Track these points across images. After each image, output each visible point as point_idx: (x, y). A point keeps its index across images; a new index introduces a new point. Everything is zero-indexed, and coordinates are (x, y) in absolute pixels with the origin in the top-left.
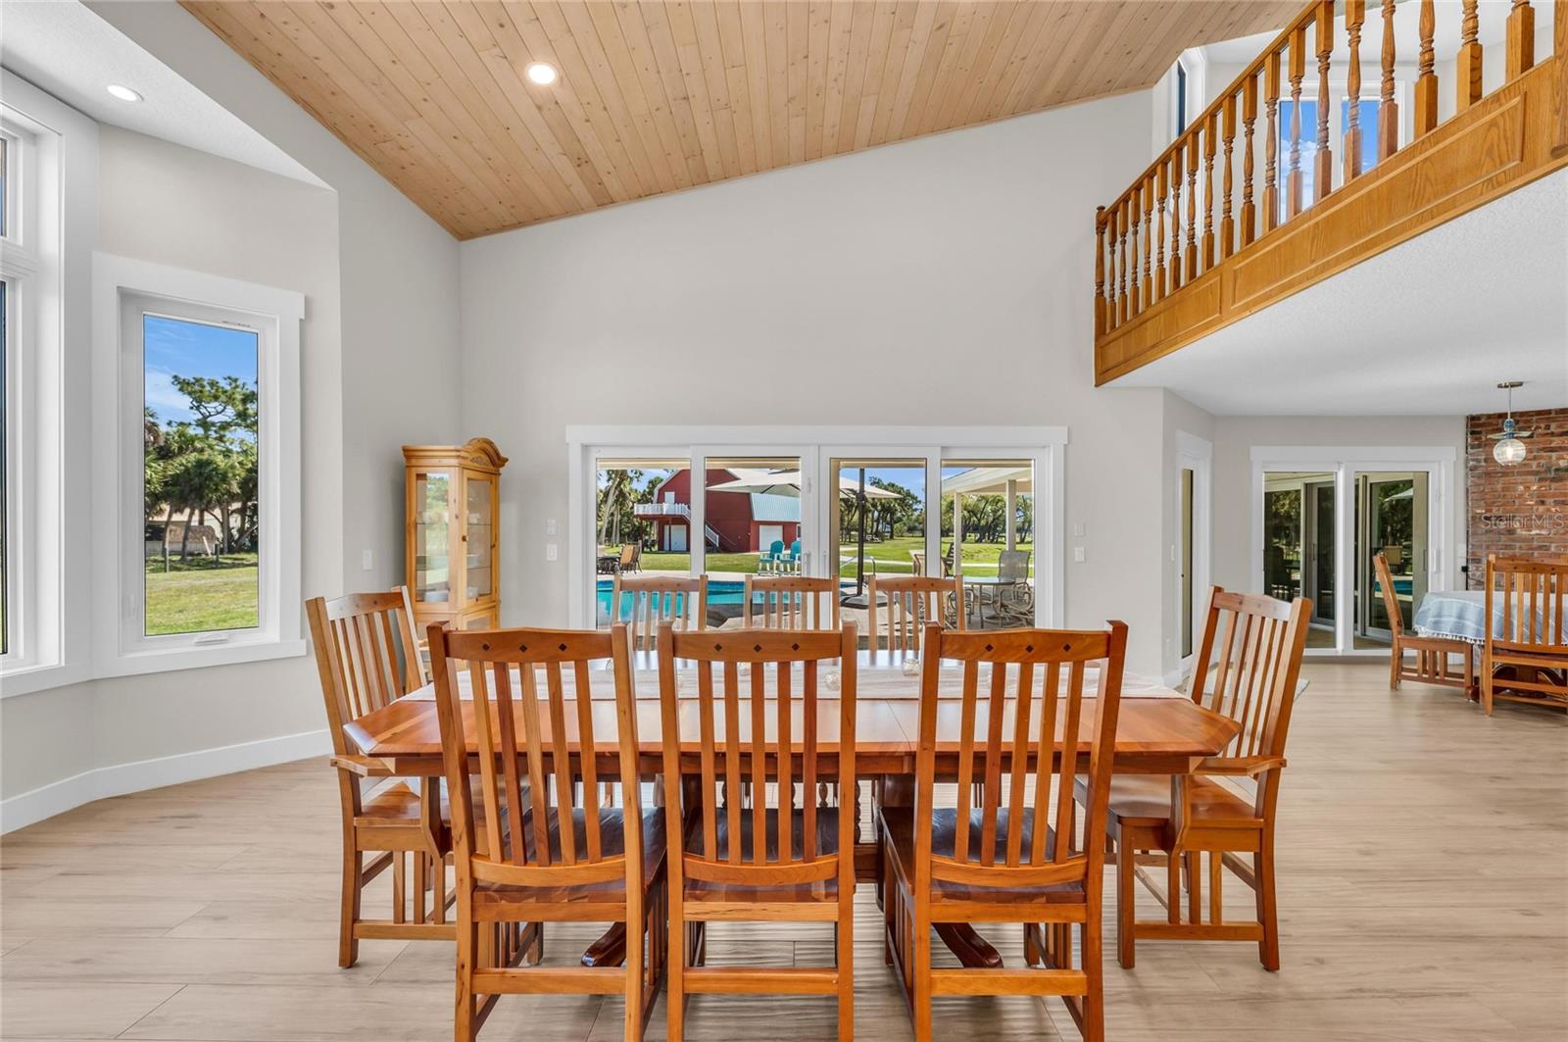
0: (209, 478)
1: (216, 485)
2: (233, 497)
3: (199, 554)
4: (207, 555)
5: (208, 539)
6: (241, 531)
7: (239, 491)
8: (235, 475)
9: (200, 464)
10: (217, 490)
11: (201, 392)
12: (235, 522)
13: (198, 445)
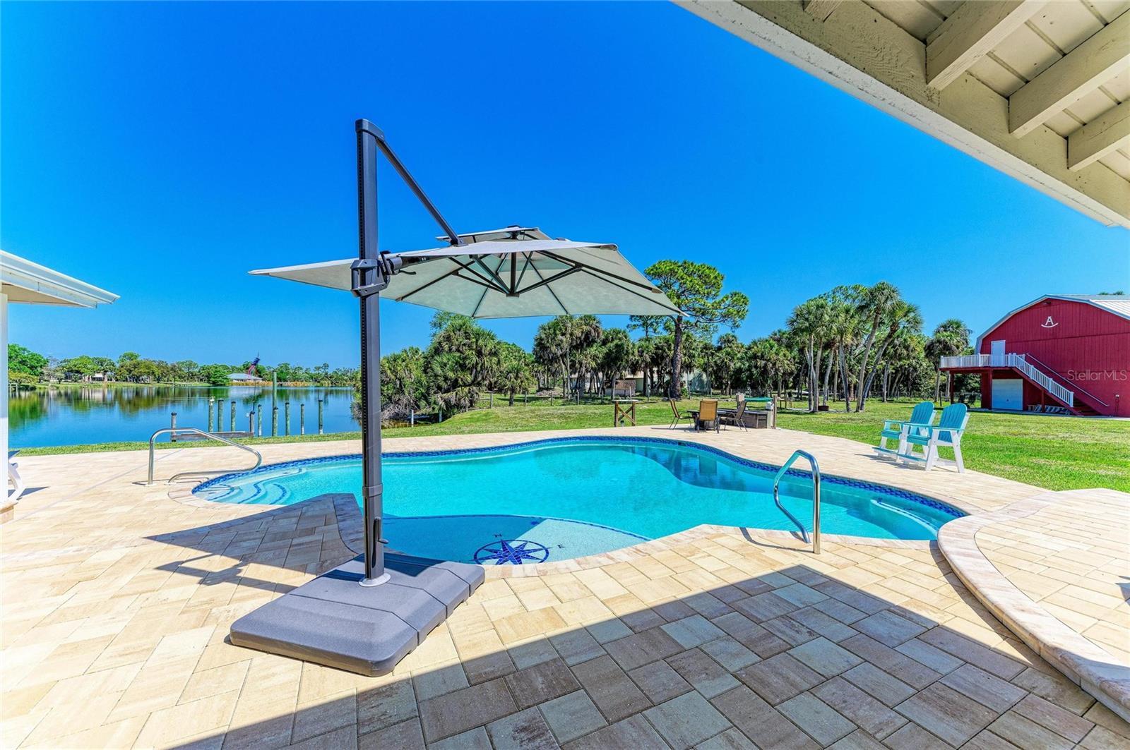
2: (648, 364)
4: (630, 396)
6: (659, 382)
12: (656, 378)
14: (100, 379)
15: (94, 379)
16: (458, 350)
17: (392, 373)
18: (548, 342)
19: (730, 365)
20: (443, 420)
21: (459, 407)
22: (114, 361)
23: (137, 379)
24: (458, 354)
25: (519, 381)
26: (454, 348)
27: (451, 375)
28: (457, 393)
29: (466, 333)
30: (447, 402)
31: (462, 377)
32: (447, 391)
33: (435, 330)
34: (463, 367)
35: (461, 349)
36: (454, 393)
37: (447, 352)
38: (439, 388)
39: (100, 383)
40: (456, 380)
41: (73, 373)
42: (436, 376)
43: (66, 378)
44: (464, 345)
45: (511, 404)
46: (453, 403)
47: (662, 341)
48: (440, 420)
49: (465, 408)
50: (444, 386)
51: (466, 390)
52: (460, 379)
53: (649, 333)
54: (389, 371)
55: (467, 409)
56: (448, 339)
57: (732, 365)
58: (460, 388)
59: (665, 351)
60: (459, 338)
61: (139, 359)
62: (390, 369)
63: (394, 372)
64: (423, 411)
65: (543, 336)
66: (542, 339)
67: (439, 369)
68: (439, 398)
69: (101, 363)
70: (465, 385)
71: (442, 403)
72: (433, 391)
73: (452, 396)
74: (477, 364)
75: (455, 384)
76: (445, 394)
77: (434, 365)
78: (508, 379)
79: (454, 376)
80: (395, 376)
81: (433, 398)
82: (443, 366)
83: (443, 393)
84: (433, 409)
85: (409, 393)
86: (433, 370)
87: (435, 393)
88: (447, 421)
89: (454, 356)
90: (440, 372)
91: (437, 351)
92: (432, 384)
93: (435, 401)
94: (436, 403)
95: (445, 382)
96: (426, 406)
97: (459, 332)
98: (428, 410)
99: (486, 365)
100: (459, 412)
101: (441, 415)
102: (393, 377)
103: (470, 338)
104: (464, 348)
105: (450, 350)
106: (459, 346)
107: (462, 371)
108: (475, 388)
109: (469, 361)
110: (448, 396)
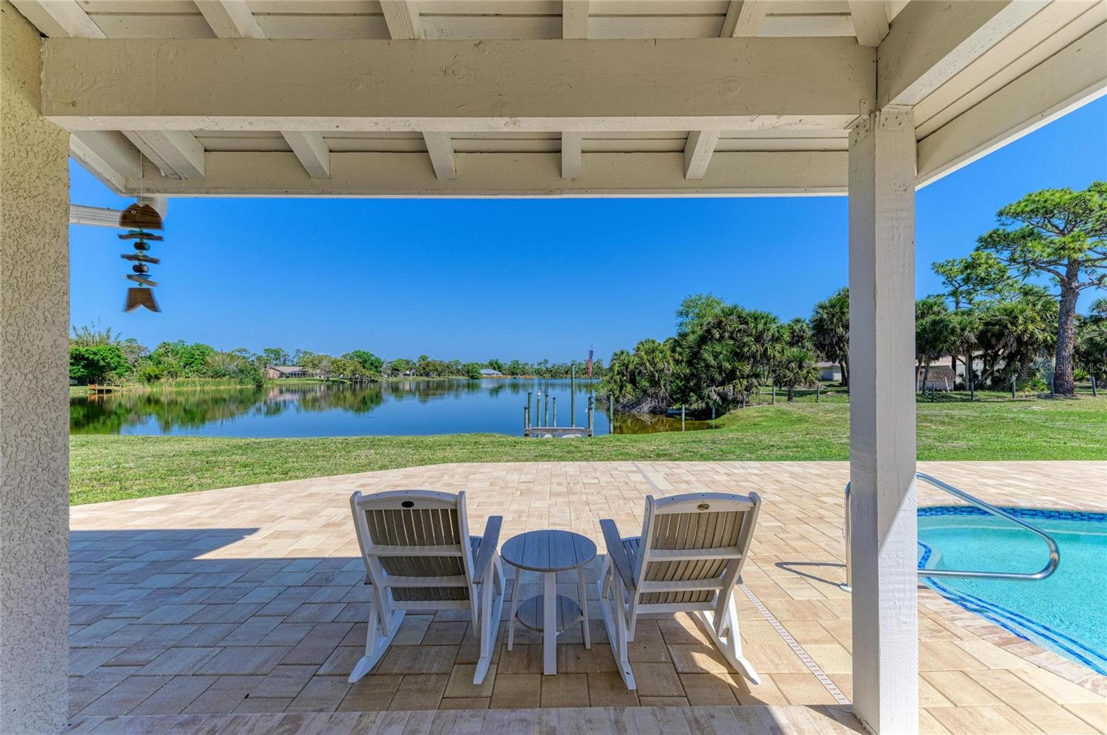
0: (941, 332)
1: (946, 337)
2: (971, 347)
3: (940, 390)
4: (946, 391)
5: (948, 379)
6: (984, 371)
7: (976, 341)
8: (972, 329)
9: (934, 323)
10: (946, 341)
11: (951, 270)
12: (978, 366)
13: (935, 309)
14: (408, 375)
15: (405, 375)
16: (731, 338)
17: (651, 365)
18: (832, 323)
20: (716, 418)
21: (736, 403)
22: (415, 361)
23: (427, 375)
24: (732, 342)
25: (805, 371)
26: (727, 335)
27: (727, 365)
28: (734, 386)
29: (739, 317)
30: (724, 397)
31: (740, 367)
32: (722, 384)
33: (681, 319)
34: (738, 355)
35: (734, 336)
36: (731, 385)
37: (717, 340)
38: (713, 380)
39: (409, 378)
40: (733, 371)
41: (395, 370)
42: (708, 366)
43: (392, 374)
44: (739, 331)
45: (790, 399)
46: (730, 398)
47: (997, 313)
48: (714, 416)
49: (742, 403)
50: (718, 378)
51: (745, 382)
52: (738, 371)
53: (960, 305)
54: (648, 364)
55: (744, 404)
56: (719, 325)
58: (737, 381)
59: (1006, 327)
60: (733, 324)
61: (429, 359)
62: (649, 361)
63: (653, 364)
64: (695, 406)
65: (825, 316)
66: (821, 320)
67: (712, 359)
68: (713, 393)
69: (408, 363)
70: (743, 378)
71: (715, 397)
72: (705, 384)
73: (729, 390)
74: (757, 351)
75: (731, 376)
76: (719, 388)
77: (706, 355)
78: (789, 369)
79: (729, 367)
80: (654, 368)
81: (706, 392)
82: (716, 356)
83: (717, 386)
84: (707, 404)
85: (665, 386)
86: (705, 360)
87: (708, 386)
88: (723, 417)
89: (728, 344)
90: (713, 363)
91: (704, 339)
92: (704, 376)
93: (709, 395)
94: (709, 397)
95: (720, 374)
96: (697, 400)
97: (731, 317)
98: (700, 405)
99: (769, 353)
100: (735, 407)
101: (714, 411)
102: (652, 369)
103: (746, 323)
104: (739, 335)
105: (722, 337)
106: (732, 333)
107: (739, 361)
108: (754, 380)
109: (747, 349)
110: (724, 389)
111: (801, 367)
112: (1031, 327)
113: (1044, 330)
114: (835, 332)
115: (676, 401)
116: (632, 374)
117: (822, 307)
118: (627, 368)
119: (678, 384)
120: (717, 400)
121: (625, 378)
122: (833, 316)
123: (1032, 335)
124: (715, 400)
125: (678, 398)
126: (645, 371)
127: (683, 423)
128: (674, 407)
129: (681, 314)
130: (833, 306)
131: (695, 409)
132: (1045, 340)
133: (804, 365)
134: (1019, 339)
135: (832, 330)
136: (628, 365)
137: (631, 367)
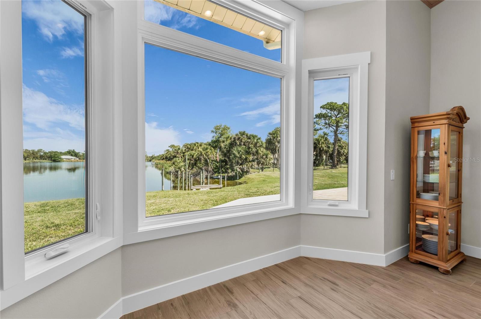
16: (244, 145)
17: (206, 155)
18: (274, 140)
19: (341, 152)
20: (239, 179)
21: (247, 172)
26: (242, 143)
28: (246, 165)
29: (247, 136)
30: (242, 170)
31: (249, 158)
32: (241, 164)
34: (248, 153)
37: (238, 145)
38: (238, 163)
40: (246, 159)
42: (235, 156)
44: (247, 142)
45: (262, 171)
46: (245, 170)
48: (238, 178)
49: (249, 172)
50: (240, 162)
51: (250, 164)
54: (204, 155)
56: (239, 139)
57: (342, 151)
58: (248, 163)
60: (245, 139)
62: (205, 154)
64: (230, 174)
66: (270, 139)
67: (237, 153)
68: (238, 168)
70: (250, 162)
71: (239, 170)
73: (245, 167)
74: (254, 151)
75: (245, 161)
76: (240, 166)
77: (234, 152)
78: (263, 159)
79: (244, 157)
80: (207, 157)
81: (235, 168)
82: (239, 153)
83: (239, 166)
84: (236, 173)
85: (210, 165)
86: (234, 154)
87: (236, 165)
88: (242, 179)
89: (243, 147)
90: (238, 155)
91: (232, 145)
92: (234, 161)
93: (236, 169)
94: (236, 171)
95: (241, 160)
96: (231, 172)
97: (244, 136)
98: (233, 174)
99: (259, 152)
100: (246, 174)
101: (238, 176)
102: (207, 158)
103: (250, 139)
104: (247, 144)
105: (240, 145)
106: (244, 143)
107: (248, 155)
108: (253, 163)
109: (251, 150)
110: (242, 167)
111: (267, 157)
112: (323, 145)
113: (326, 147)
114: (275, 144)
115: (215, 172)
116: (196, 160)
117: (270, 134)
118: (193, 157)
119: (216, 164)
120: (240, 171)
121: (192, 162)
122: (274, 138)
123: (323, 148)
124: (239, 172)
125: (216, 171)
126: (203, 159)
127: (226, 182)
128: (215, 175)
129: (212, 131)
130: (274, 134)
131: (231, 176)
132: (326, 150)
133: (268, 157)
134: (320, 149)
135: (274, 143)
136: (193, 155)
137: (195, 156)
